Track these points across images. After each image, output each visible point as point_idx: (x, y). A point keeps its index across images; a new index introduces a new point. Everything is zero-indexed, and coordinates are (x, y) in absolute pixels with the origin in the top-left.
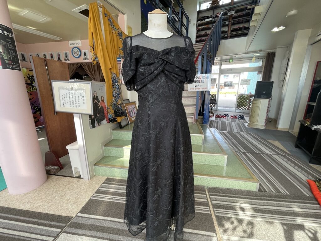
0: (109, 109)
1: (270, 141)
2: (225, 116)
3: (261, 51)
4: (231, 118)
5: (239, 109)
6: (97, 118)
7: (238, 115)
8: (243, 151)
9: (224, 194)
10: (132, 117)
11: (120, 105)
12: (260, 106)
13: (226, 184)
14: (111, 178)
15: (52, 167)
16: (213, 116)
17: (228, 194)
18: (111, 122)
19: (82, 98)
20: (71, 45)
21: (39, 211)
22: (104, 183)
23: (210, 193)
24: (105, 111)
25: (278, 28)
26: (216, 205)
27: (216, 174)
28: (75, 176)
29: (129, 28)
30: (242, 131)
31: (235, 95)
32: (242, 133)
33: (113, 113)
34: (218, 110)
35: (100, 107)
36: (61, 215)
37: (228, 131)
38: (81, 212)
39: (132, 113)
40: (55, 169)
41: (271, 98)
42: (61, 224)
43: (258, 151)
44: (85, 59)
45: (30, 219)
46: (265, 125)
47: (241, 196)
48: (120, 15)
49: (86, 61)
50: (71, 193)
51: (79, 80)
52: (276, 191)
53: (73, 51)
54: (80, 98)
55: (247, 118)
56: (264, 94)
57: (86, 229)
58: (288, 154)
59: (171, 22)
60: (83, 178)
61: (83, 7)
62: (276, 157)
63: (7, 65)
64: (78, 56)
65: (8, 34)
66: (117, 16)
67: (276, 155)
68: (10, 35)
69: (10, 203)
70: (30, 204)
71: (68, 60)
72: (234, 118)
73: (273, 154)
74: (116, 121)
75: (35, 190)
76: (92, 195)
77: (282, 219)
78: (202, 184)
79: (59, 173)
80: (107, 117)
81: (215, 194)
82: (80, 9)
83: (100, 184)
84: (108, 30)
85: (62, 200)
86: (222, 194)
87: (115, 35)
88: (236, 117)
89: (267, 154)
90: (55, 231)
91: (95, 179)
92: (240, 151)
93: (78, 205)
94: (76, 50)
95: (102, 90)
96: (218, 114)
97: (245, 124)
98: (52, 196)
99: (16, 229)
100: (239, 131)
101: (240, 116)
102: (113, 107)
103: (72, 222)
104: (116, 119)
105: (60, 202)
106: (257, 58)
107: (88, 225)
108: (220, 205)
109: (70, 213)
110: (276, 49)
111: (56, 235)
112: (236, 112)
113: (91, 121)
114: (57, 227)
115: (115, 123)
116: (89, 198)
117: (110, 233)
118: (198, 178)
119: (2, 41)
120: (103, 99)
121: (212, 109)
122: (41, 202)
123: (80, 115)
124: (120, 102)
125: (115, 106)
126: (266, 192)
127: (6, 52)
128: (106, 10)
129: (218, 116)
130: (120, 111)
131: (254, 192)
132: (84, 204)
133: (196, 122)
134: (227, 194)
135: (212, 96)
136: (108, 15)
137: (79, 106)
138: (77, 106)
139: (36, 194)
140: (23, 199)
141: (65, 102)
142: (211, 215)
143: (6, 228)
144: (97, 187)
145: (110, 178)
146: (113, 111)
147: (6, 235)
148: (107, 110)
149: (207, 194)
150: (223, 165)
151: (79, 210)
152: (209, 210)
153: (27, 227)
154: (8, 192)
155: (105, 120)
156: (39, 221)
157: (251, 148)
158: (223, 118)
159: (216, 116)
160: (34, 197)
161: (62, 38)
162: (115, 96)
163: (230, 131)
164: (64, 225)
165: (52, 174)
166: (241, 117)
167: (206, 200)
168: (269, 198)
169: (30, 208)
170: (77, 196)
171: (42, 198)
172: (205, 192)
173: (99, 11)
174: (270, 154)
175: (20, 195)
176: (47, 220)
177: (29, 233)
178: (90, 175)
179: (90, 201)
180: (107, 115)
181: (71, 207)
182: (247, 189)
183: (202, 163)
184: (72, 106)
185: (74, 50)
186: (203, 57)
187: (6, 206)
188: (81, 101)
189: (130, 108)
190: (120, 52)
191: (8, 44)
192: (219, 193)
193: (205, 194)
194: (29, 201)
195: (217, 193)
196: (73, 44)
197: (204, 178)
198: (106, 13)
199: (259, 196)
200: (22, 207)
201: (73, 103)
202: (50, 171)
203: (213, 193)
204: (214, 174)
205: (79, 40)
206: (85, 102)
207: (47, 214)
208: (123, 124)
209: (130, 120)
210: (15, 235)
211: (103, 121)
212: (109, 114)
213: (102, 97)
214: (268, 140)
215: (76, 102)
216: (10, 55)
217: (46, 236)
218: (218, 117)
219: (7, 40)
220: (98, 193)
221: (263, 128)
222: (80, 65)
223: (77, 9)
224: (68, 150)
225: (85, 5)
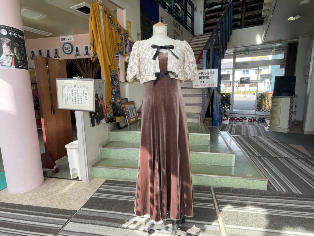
0: (108, 107)
1: (291, 145)
2: (241, 119)
3: (280, 41)
4: (249, 121)
5: (259, 110)
6: (96, 116)
7: (258, 118)
8: (258, 154)
9: (231, 194)
10: (131, 118)
11: (119, 104)
12: (281, 105)
13: (233, 183)
14: (111, 180)
15: (48, 170)
16: (227, 119)
17: (235, 193)
18: (109, 122)
19: (85, 95)
20: (62, 40)
21: (42, 206)
22: (103, 184)
23: (215, 193)
24: (104, 110)
25: (294, 17)
26: (221, 202)
27: (222, 174)
28: (72, 178)
29: (128, 22)
30: (260, 135)
31: (254, 94)
32: (260, 137)
33: (112, 112)
34: (234, 113)
35: (99, 106)
36: (64, 209)
37: (243, 135)
38: (84, 206)
39: (131, 113)
40: (52, 171)
41: (294, 96)
42: (66, 216)
43: (275, 155)
44: (77, 55)
45: (36, 212)
46: (289, 128)
47: (249, 195)
48: (119, 10)
49: (78, 57)
50: (71, 192)
51: (82, 77)
52: (287, 191)
53: (64, 47)
54: (82, 95)
55: (268, 121)
56: (285, 91)
57: (91, 220)
58: (310, 158)
59: (173, 12)
60: (81, 180)
61: (82, 4)
62: (295, 161)
63: (19, 65)
64: (69, 52)
65: (21, 37)
66: (116, 11)
67: (296, 158)
68: (22, 38)
69: (12, 201)
70: (32, 201)
71: (59, 57)
72: (253, 121)
73: (293, 158)
74: (115, 121)
75: (34, 189)
76: (93, 194)
77: (288, 214)
78: (208, 184)
79: (55, 176)
80: (106, 116)
81: (221, 193)
82: (78, 7)
83: (100, 185)
84: (107, 26)
85: (63, 198)
86: (228, 194)
87: (114, 31)
88: (254, 120)
89: (285, 158)
90: (62, 221)
91: (93, 181)
92: (254, 155)
93: (80, 202)
94: (67, 46)
95: (101, 88)
96: (232, 117)
97: (265, 127)
98: (53, 195)
99: (25, 219)
100: (257, 135)
101: (260, 118)
102: (112, 105)
103: (76, 214)
104: (115, 118)
105: (61, 199)
106: (278, 49)
107: (92, 216)
108: (225, 202)
109: (74, 208)
110: (298, 38)
111: (63, 223)
112: (255, 115)
113: (91, 119)
114: (64, 218)
115: (114, 123)
116: (90, 197)
117: (115, 222)
118: (203, 177)
119: (16, 43)
120: (102, 97)
121: (225, 111)
122: (43, 199)
123: (82, 112)
124: (118, 101)
125: (114, 105)
126: (276, 190)
127: (19, 53)
128: (106, 8)
129: (232, 119)
130: (118, 111)
131: (263, 191)
132: (86, 201)
133: (204, 122)
134: (233, 193)
135: (225, 95)
136: (108, 12)
137: (81, 103)
138: (80, 103)
139: (36, 193)
140: (24, 197)
141: (68, 99)
142: (215, 210)
143: (15, 219)
144: (97, 188)
145: (109, 180)
146: (111, 111)
147: (16, 223)
148: (106, 109)
149: (213, 193)
150: (231, 166)
151: (82, 206)
152: (214, 206)
153: (35, 218)
154: (8, 192)
155: (104, 119)
156: (45, 213)
157: (268, 152)
158: (239, 121)
159: (230, 119)
160: (35, 196)
161: (53, 34)
162: (114, 94)
163: (245, 135)
164: (70, 216)
165: (49, 176)
166: (262, 120)
167: (212, 199)
168: (278, 197)
169: (33, 204)
170: (78, 195)
171: (43, 196)
172: (210, 192)
173: (99, 9)
174: (289, 158)
175: (20, 194)
176: (52, 213)
177: (38, 222)
178: (89, 177)
179: (91, 198)
180: (105, 114)
181: (73, 203)
182: (255, 188)
183: (208, 164)
184: (74, 103)
185: (65, 45)
186: (209, 51)
187: (10, 202)
188: (84, 98)
189: (129, 108)
190: (119, 48)
191: (21, 46)
192: (226, 193)
193: (211, 193)
194: (31, 199)
195: (224, 192)
196: (64, 39)
197: (209, 177)
198: (106, 10)
199: (268, 195)
200: (25, 203)
201: (75, 100)
202: (46, 173)
203: (219, 193)
204: (221, 173)
205: (71, 35)
206: (88, 99)
207: (51, 208)
208: (122, 125)
209: (129, 121)
210: (25, 223)
211: (102, 120)
212: (108, 113)
213: (102, 95)
214: (290, 144)
215: (78, 99)
216: (21, 55)
217: (55, 224)
218: (233, 121)
219: (20, 42)
220: (98, 193)
221: (286, 131)
222: (70, 62)
223: (75, 7)
224: (67, 149)
225: (84, 2)
